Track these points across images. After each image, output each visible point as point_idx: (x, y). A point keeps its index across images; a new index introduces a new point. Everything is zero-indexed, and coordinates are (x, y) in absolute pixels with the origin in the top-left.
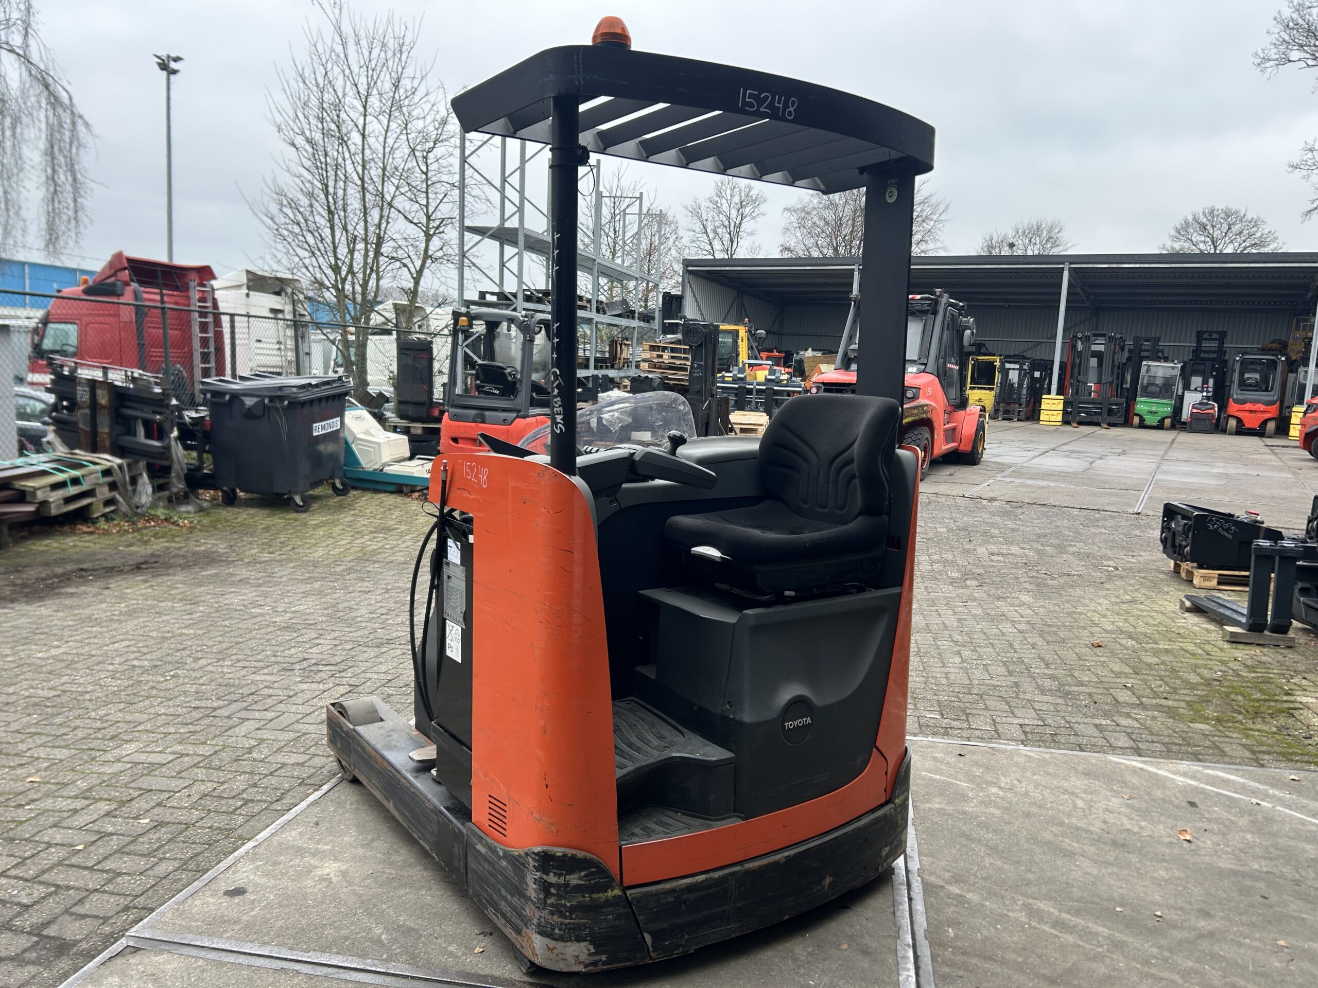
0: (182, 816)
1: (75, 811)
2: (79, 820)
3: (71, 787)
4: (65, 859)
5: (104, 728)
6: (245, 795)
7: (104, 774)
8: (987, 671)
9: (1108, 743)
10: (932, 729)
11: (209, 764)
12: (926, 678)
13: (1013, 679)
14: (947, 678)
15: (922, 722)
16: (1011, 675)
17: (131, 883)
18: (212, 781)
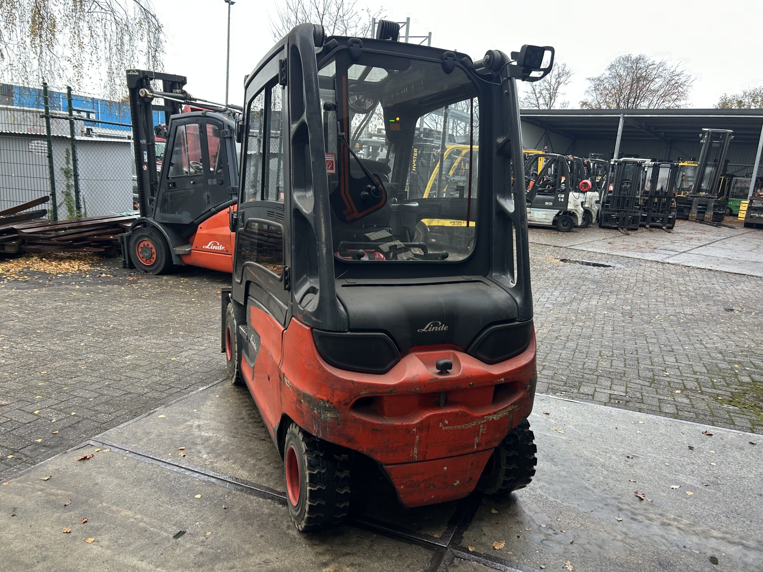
0: (140, 390)
1: (93, 383)
2: (93, 387)
6: (172, 385)
8: (611, 363)
9: (660, 409)
10: (554, 391)
11: (162, 368)
12: (571, 364)
13: (625, 369)
14: (584, 365)
15: (550, 386)
16: (625, 367)
17: (103, 417)
18: (160, 376)
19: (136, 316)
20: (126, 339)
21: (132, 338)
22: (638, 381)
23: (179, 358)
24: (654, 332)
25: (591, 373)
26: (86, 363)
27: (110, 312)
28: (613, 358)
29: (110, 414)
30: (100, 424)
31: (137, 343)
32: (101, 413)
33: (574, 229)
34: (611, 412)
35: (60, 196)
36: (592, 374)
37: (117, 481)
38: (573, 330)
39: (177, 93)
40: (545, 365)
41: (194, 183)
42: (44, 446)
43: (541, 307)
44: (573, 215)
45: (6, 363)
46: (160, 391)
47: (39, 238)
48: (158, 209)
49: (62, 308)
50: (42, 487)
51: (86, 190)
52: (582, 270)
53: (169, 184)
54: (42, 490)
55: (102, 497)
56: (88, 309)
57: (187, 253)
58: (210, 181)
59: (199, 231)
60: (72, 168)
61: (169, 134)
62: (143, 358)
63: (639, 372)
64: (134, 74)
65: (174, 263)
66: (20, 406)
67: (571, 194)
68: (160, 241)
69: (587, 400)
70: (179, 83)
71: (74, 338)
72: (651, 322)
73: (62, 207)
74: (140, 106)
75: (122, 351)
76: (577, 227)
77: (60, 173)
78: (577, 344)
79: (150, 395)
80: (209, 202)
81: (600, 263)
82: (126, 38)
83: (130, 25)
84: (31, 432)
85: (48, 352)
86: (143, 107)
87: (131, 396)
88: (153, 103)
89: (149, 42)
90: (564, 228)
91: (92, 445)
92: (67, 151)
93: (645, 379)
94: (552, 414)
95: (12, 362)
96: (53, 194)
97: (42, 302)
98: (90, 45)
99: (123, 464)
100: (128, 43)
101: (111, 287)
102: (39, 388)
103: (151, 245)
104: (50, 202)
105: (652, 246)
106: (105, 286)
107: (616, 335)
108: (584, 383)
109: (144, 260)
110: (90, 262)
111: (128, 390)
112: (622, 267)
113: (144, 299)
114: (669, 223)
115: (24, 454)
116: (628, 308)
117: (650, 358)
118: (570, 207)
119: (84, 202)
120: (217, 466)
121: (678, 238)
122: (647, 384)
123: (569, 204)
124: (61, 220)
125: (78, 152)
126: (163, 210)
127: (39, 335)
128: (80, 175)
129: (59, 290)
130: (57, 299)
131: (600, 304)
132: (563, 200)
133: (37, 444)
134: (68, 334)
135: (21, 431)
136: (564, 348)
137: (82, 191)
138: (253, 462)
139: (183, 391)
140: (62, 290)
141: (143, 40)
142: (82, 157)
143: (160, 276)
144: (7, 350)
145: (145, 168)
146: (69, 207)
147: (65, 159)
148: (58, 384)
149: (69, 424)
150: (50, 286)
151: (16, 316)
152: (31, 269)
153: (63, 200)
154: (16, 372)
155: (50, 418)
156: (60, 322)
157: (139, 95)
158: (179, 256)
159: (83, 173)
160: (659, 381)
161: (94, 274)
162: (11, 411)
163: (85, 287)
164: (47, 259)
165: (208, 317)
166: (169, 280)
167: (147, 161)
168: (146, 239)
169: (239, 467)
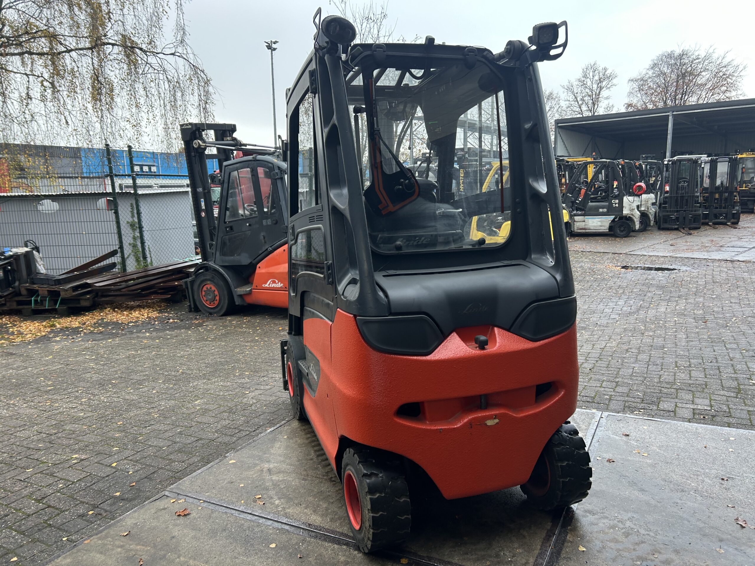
0: (210, 436)
1: (166, 431)
2: (166, 435)
3: (169, 419)
6: (241, 428)
7: (185, 413)
8: (690, 374)
9: (751, 422)
10: (631, 409)
11: (231, 411)
12: (645, 378)
13: (706, 380)
14: (660, 378)
15: (627, 404)
16: (706, 377)
17: (177, 466)
18: (229, 420)
19: (203, 359)
20: (195, 384)
21: (200, 382)
22: (722, 393)
23: (246, 399)
24: (733, 336)
25: (669, 386)
26: (159, 411)
27: (178, 357)
28: (691, 369)
29: (183, 462)
30: (174, 473)
31: (205, 387)
32: (175, 461)
33: (632, 234)
34: (696, 429)
35: (127, 249)
36: (670, 388)
37: (193, 533)
38: (643, 340)
39: (228, 140)
40: (618, 381)
41: (250, 225)
42: (122, 500)
43: (606, 318)
44: (629, 219)
45: (85, 416)
46: (230, 435)
47: (110, 290)
48: (218, 253)
49: (134, 356)
50: (122, 544)
51: (150, 241)
52: (645, 276)
53: (226, 227)
54: (121, 547)
55: (179, 551)
56: (158, 356)
57: (247, 292)
58: (264, 222)
59: (258, 271)
60: (136, 220)
61: (224, 181)
62: (212, 401)
63: (722, 382)
64: (188, 127)
65: (237, 304)
66: (98, 459)
67: (625, 198)
68: (221, 283)
69: (668, 417)
70: (229, 131)
71: (146, 386)
72: (727, 326)
73: (130, 258)
74: (195, 156)
75: (192, 395)
76: (635, 231)
77: (126, 227)
78: (650, 356)
79: (220, 440)
80: (265, 242)
81: (663, 266)
82: (179, 94)
83: (181, 82)
84: (110, 486)
85: (123, 402)
86: (197, 158)
87: (202, 442)
88: (207, 152)
89: (200, 95)
90: (622, 233)
91: (167, 496)
92: (132, 205)
93: (729, 389)
94: (633, 435)
95: (90, 414)
96: (121, 247)
97: (116, 352)
98: (146, 105)
99: (198, 515)
100: (180, 98)
101: (178, 332)
102: (116, 439)
103: (214, 288)
104: (119, 255)
105: (718, 244)
106: (173, 331)
107: (691, 343)
108: (662, 399)
109: (208, 302)
110: (159, 309)
111: (200, 437)
112: (688, 269)
113: (210, 341)
114: (733, 218)
115: (104, 509)
116: (701, 312)
117: (732, 365)
118: (626, 212)
119: (150, 251)
120: (289, 512)
121: (745, 233)
122: (732, 394)
123: (624, 209)
124: (130, 271)
125: (141, 205)
126: (223, 254)
127: (114, 386)
128: (145, 227)
129: (131, 339)
130: (129, 348)
131: (669, 310)
132: (617, 205)
133: (116, 497)
134: (140, 383)
135: (100, 485)
136: (636, 361)
137: (146, 241)
138: (325, 506)
139: (252, 434)
140: (134, 339)
141: (194, 94)
142: (145, 210)
143: (224, 317)
144: (85, 402)
145: (203, 214)
146: (136, 258)
147: (130, 214)
148: (133, 434)
149: (145, 475)
150: (123, 335)
151: (93, 368)
152: (105, 320)
153: (130, 251)
154: (94, 425)
155: (127, 470)
156: (133, 371)
157: (193, 147)
158: (241, 296)
159: (146, 224)
160: (746, 391)
161: (162, 320)
162: (90, 465)
163: (154, 334)
164: (119, 309)
165: (271, 354)
166: (233, 320)
167: (204, 208)
168: (209, 282)
169: (312, 512)
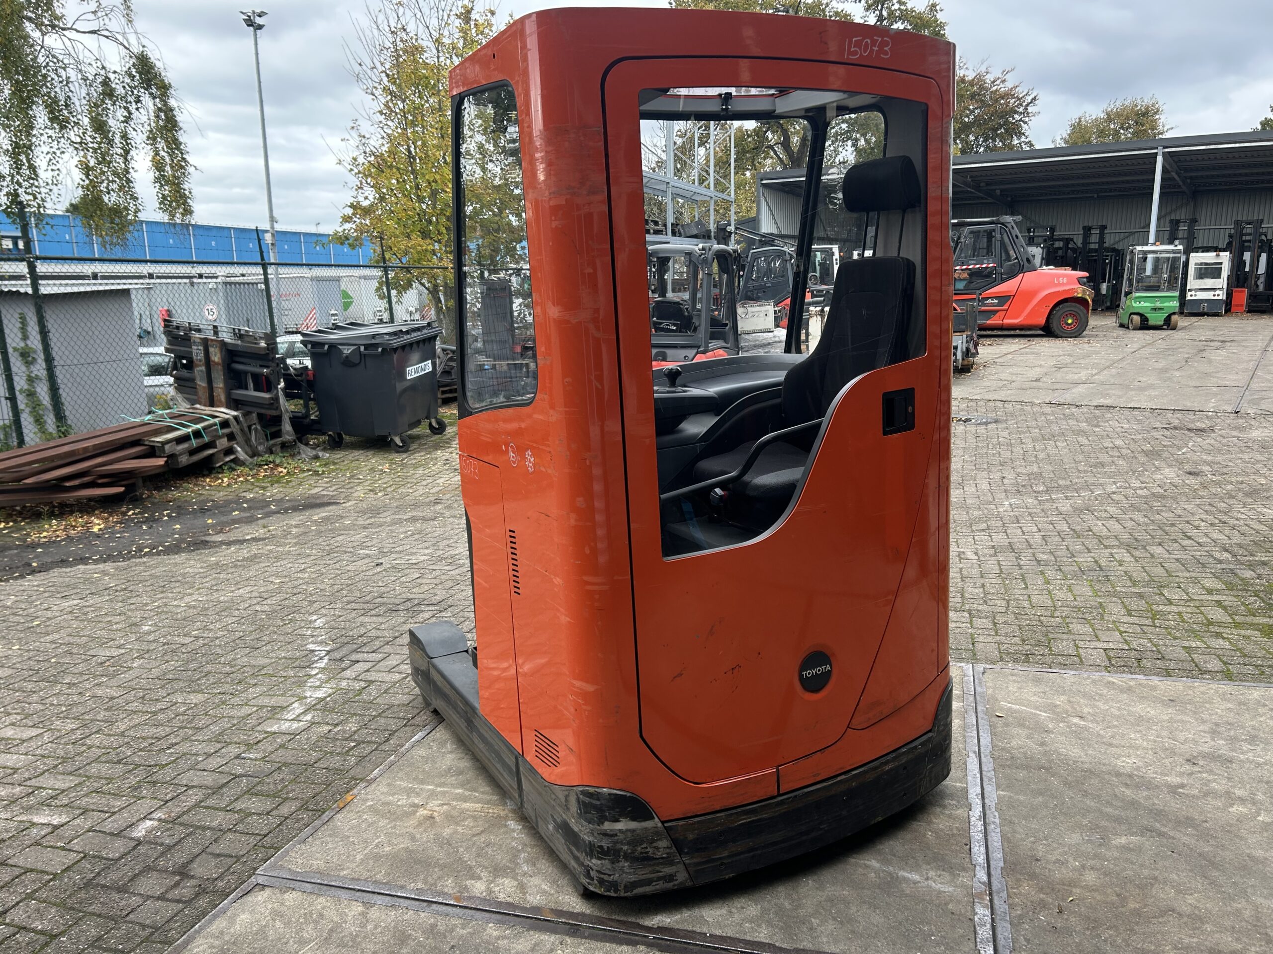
0: (303, 757)
1: (208, 755)
2: (214, 762)
3: (205, 730)
4: (201, 802)
5: (233, 673)
6: (356, 737)
7: (232, 717)
9: (1196, 666)
12: (1008, 601)
13: (1098, 600)
14: (1030, 600)
15: (1002, 648)
17: (260, 825)
18: (327, 724)
20: (230, 657)
21: (240, 653)
22: (1131, 619)
25: (1049, 613)
26: (177, 715)
28: (1068, 582)
29: (268, 814)
30: (259, 838)
31: (253, 662)
46: (342, 754)
51: (70, 385)
63: (1123, 603)
69: (1072, 667)
78: (999, 565)
87: (291, 770)
91: (264, 886)
92: (23, 317)
93: (1138, 613)
95: (34, 732)
96: (12, 398)
102: (109, 779)
107: (1049, 540)
108: (1050, 635)
110: (102, 514)
111: (282, 760)
117: (1126, 573)
122: (1146, 621)
124: (33, 443)
125: (48, 317)
128: (57, 358)
130: (65, 593)
133: (155, 898)
135: (114, 875)
137: (62, 386)
139: (383, 747)
142: (56, 326)
146: (35, 417)
147: (20, 332)
148: (142, 765)
159: (60, 353)
